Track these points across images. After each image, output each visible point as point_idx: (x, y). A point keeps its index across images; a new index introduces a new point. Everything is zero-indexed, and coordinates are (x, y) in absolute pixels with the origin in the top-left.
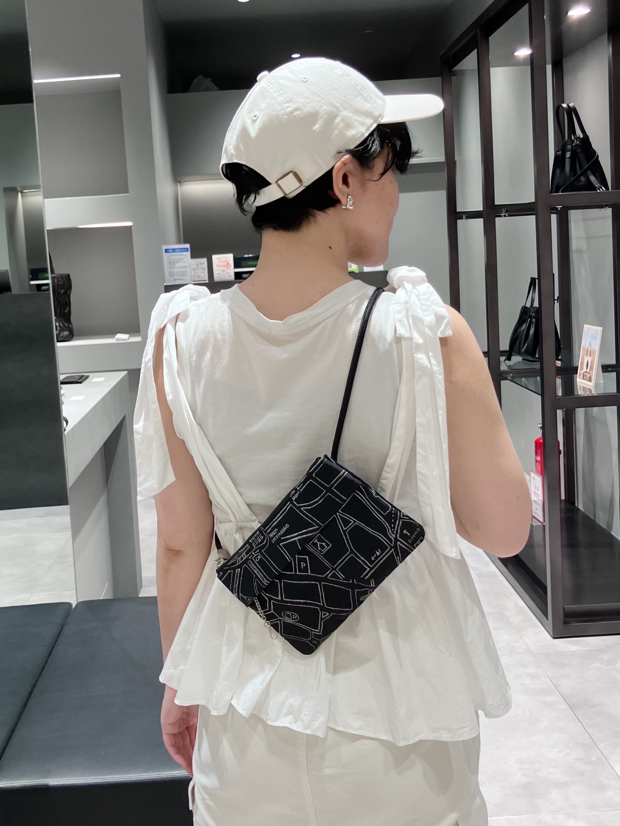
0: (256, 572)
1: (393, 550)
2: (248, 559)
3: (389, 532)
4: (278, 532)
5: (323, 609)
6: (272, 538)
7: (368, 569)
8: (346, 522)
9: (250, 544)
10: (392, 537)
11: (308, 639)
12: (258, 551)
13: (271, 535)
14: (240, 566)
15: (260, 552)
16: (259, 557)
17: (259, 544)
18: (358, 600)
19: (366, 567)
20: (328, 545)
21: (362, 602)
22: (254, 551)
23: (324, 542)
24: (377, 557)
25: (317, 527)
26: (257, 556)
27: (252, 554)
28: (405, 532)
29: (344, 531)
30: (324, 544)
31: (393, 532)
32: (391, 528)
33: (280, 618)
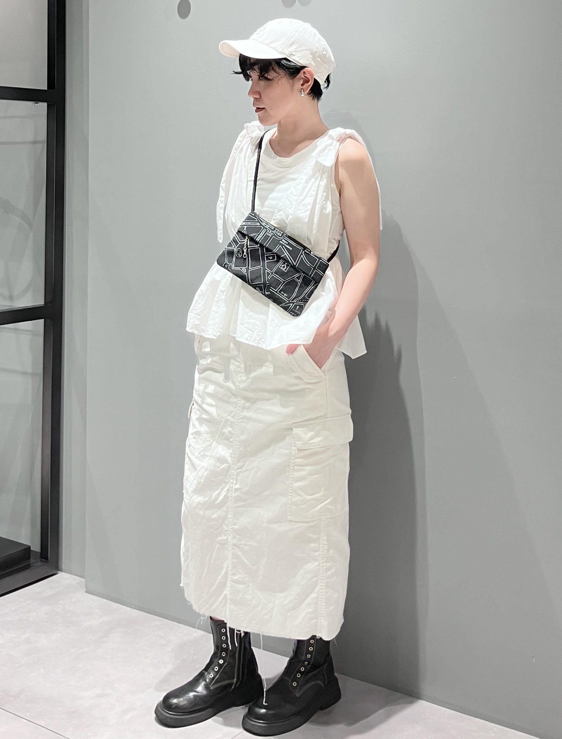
0: (261, 234)
1: (288, 302)
2: (266, 229)
3: (297, 299)
4: (286, 244)
5: (247, 270)
6: (282, 241)
7: (276, 291)
8: (298, 278)
9: (274, 229)
10: (295, 301)
11: (228, 262)
12: (273, 234)
13: (283, 240)
14: (261, 225)
15: (272, 236)
16: (269, 235)
17: (277, 234)
18: (257, 287)
19: (277, 289)
20: (285, 270)
21: (255, 289)
22: (272, 232)
23: (287, 268)
24: (283, 295)
25: (295, 264)
26: (270, 234)
27: (270, 231)
28: (298, 307)
29: (294, 277)
30: (285, 268)
31: (297, 301)
32: (299, 300)
33: (236, 247)
